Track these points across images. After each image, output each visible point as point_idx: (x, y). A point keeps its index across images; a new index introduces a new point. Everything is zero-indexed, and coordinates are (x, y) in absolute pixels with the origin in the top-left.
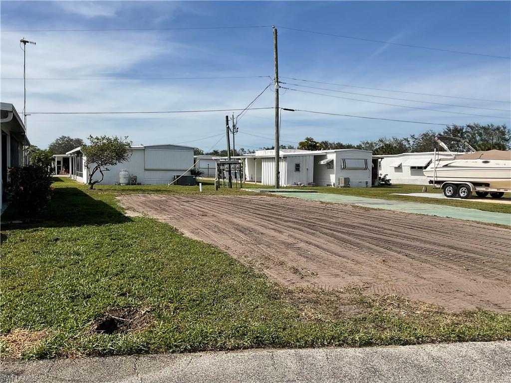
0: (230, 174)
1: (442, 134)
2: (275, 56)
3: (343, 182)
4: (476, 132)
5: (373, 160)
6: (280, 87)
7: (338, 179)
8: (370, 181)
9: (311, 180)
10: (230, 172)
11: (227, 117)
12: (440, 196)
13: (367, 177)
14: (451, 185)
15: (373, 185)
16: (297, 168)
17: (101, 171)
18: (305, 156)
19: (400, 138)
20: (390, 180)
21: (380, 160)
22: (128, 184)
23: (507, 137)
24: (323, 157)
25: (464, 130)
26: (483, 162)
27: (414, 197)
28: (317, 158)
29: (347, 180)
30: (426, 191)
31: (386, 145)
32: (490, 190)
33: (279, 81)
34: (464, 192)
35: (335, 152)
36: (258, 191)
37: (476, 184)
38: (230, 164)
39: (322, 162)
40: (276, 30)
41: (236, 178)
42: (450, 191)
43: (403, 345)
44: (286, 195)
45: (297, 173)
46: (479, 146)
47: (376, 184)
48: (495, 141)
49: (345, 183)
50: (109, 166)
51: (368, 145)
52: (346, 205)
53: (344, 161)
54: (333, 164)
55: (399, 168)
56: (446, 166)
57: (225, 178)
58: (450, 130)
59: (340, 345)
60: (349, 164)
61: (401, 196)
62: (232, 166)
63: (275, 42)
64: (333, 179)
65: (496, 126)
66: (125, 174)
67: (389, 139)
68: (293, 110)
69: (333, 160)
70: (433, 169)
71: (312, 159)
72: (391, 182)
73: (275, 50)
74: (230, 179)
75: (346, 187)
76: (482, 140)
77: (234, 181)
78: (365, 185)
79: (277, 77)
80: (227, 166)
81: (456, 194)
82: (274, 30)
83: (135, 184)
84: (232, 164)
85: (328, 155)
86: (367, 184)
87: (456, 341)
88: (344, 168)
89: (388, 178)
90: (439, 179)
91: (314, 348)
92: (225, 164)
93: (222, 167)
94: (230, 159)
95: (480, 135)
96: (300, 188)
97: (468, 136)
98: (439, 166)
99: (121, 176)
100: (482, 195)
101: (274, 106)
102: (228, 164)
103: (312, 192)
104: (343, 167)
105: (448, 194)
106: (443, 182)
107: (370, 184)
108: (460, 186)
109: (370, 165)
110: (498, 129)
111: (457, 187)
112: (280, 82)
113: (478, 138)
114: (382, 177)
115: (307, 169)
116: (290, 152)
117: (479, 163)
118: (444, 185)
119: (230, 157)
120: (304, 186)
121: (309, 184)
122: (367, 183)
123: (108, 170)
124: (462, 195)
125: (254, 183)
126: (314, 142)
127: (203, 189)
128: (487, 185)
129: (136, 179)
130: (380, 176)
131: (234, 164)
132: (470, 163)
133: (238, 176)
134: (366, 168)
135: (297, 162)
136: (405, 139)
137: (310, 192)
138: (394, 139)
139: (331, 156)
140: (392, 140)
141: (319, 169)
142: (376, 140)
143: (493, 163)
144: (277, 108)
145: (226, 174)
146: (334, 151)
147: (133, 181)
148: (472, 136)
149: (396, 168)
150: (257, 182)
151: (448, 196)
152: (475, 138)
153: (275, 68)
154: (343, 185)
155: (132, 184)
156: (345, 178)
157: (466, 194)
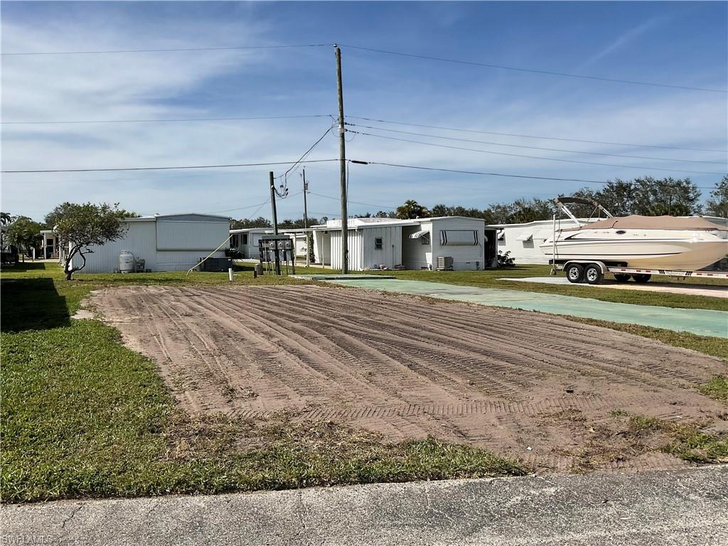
0: (277, 255)
1: (602, 193)
2: (338, 87)
3: (443, 263)
4: (648, 189)
5: (486, 231)
6: (347, 130)
7: (436, 259)
8: (482, 260)
9: (399, 261)
10: (277, 251)
11: (272, 173)
12: (562, 281)
13: (478, 255)
14: (576, 265)
15: (488, 266)
16: (379, 244)
17: (81, 254)
18: (390, 226)
19: (544, 199)
20: (514, 259)
21: (498, 231)
22: (132, 271)
23: (691, 195)
24: (415, 228)
25: (632, 187)
26: (617, 232)
27: (526, 282)
28: (407, 230)
29: (449, 261)
30: (555, 274)
31: (524, 209)
32: (627, 271)
33: (344, 121)
34: (593, 275)
35: (431, 221)
36: (308, 278)
37: (609, 264)
38: (276, 240)
39: (414, 236)
40: (339, 50)
41: (285, 259)
42: (575, 274)
43: (278, 489)
44: (345, 283)
45: (379, 251)
46: (653, 209)
47: (494, 265)
48: (675, 201)
49: (445, 265)
50: (93, 247)
51: (499, 210)
52: (413, 297)
53: (444, 233)
54: (429, 238)
55: (529, 242)
56: (569, 239)
57: (270, 260)
58: (612, 187)
59: (187, 493)
60: (451, 237)
61: (510, 281)
62: (280, 243)
63: (337, 67)
64: (429, 258)
65: (676, 180)
66: (127, 257)
67: (529, 202)
68: (366, 163)
69: (429, 233)
70: (552, 244)
71: (400, 231)
72: (514, 262)
73: (338, 79)
74: (277, 261)
75: (449, 270)
76: (657, 200)
77: (283, 263)
78: (475, 267)
79: (342, 116)
80: (272, 243)
81: (582, 278)
82: (336, 50)
83: (142, 271)
84: (279, 240)
85: (422, 225)
86: (478, 265)
87: (355, 483)
88: (445, 243)
89: (510, 256)
90: (561, 257)
91: (150, 497)
92: (270, 240)
93: (265, 245)
94: (277, 234)
95: (655, 193)
96: (379, 273)
97: (637, 195)
98: (560, 239)
99: (121, 260)
100: (622, 279)
101: (339, 156)
102: (273, 240)
103: (388, 278)
104: (442, 242)
105: (572, 278)
106: (566, 261)
107: (482, 265)
108: (588, 267)
109: (482, 238)
110: (679, 184)
111: (584, 268)
112: (346, 124)
113: (652, 198)
114: (502, 255)
115: (393, 246)
116: (374, 221)
117: (612, 234)
118: (566, 266)
119: (277, 231)
120: (388, 270)
121: (396, 267)
122: (478, 263)
123: (92, 252)
124: (590, 279)
125: (321, 267)
126: (419, 207)
127: (233, 277)
128: (624, 264)
129: (143, 264)
130: (499, 254)
131: (282, 240)
132: (600, 234)
133: (288, 257)
134: (476, 244)
135: (379, 236)
136: (551, 201)
137: (385, 278)
138: (536, 201)
139: (427, 227)
140: (533, 202)
141: (410, 246)
142: (510, 202)
143: (630, 234)
144: (343, 160)
145: (272, 255)
146: (429, 219)
147: (138, 267)
148: (643, 195)
149: (524, 242)
150: (325, 264)
151: (572, 281)
152: (647, 198)
153: (339, 103)
154: (442, 267)
155: (138, 272)
156: (445, 258)
157: (595, 278)
